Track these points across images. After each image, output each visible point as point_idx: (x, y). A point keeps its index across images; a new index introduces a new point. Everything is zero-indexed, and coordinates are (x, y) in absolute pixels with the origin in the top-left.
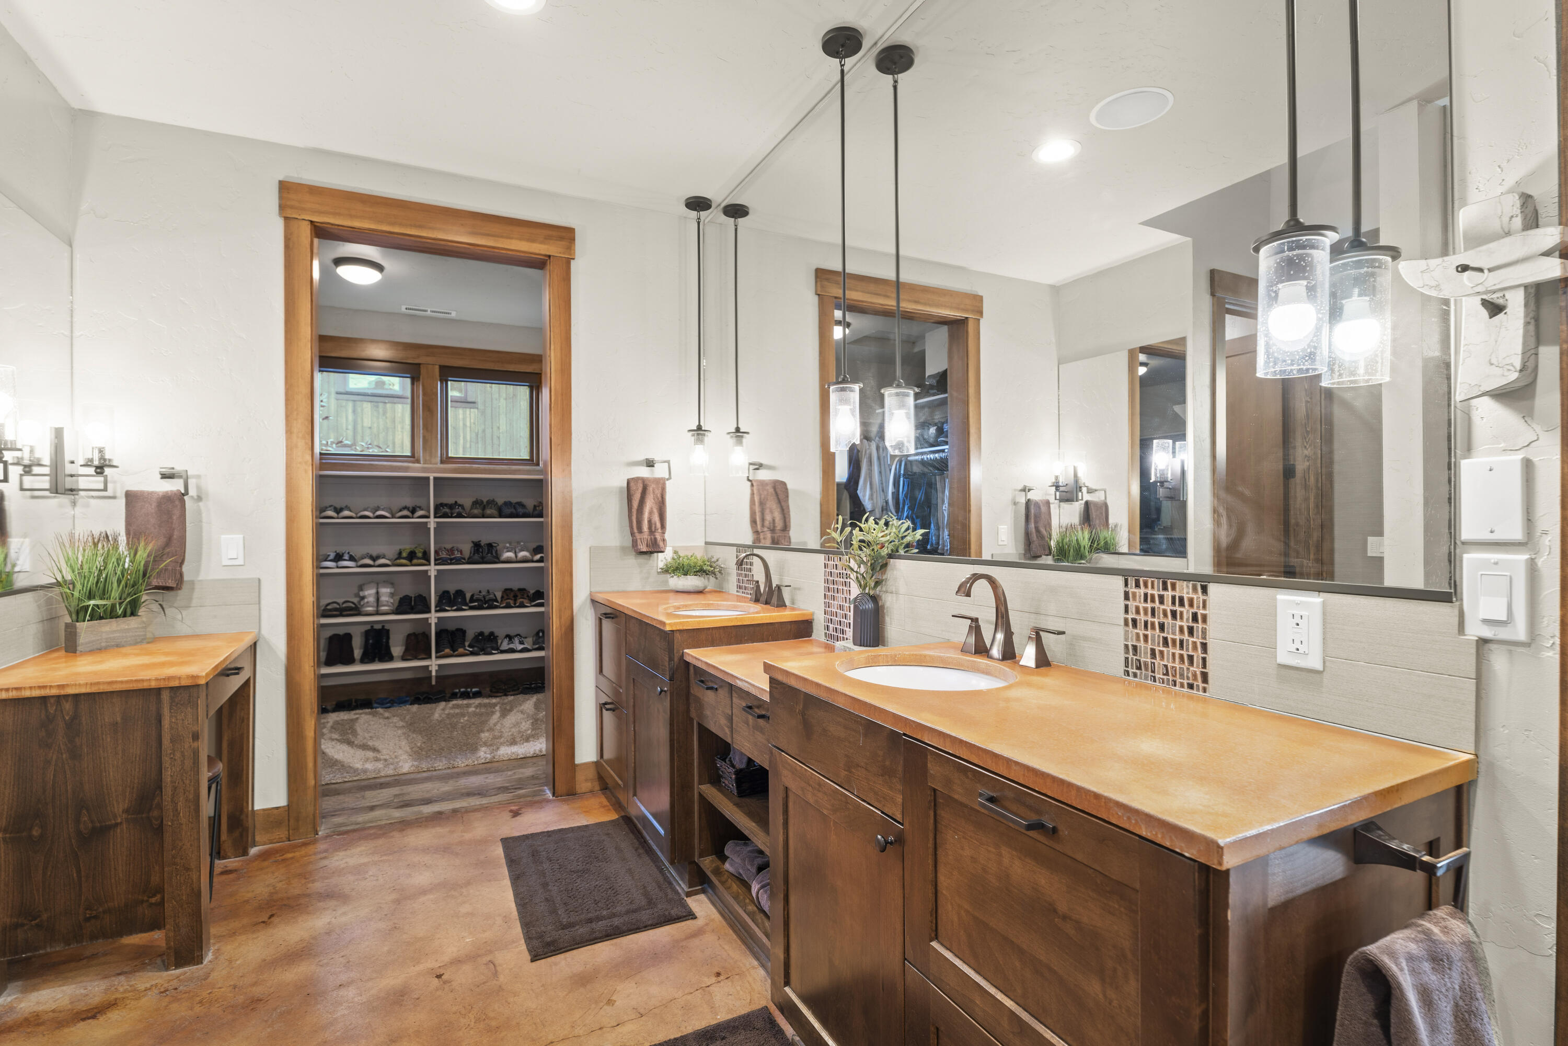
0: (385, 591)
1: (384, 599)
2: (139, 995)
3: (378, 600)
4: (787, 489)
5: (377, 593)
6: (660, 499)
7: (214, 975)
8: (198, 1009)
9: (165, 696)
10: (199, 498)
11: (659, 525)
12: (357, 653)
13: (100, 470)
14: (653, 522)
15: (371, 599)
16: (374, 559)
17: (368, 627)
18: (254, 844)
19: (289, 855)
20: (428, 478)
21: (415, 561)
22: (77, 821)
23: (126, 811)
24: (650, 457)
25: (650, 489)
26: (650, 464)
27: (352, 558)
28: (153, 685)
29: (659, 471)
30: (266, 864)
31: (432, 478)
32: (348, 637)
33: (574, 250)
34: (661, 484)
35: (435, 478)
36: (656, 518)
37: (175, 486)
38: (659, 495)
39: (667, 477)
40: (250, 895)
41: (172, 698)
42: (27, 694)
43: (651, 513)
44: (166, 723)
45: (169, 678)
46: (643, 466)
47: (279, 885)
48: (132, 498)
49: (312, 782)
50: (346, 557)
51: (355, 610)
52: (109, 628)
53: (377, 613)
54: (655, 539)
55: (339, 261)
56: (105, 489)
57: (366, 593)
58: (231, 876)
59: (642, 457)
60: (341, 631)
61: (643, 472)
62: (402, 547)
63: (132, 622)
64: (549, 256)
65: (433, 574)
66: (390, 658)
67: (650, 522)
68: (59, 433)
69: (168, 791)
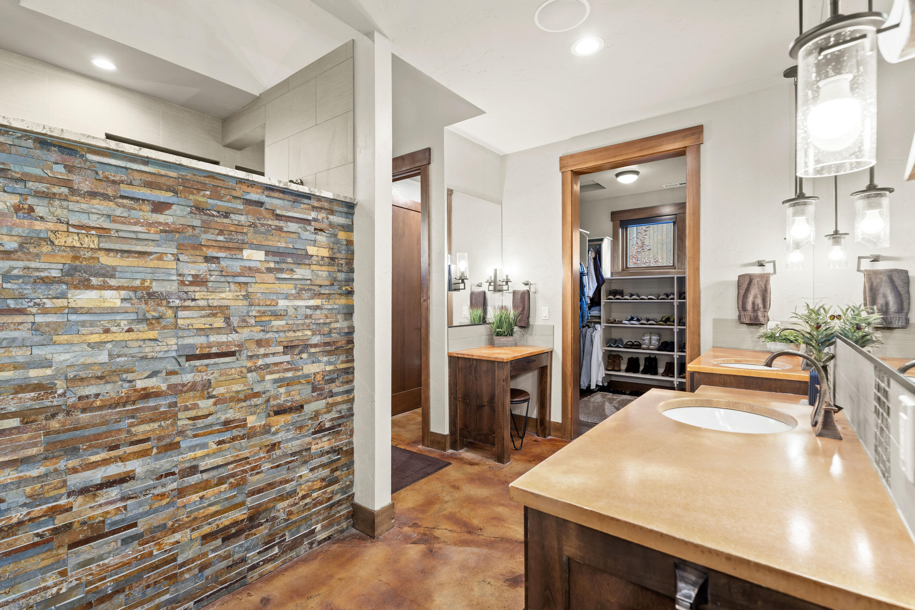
0: (655, 338)
1: (653, 342)
2: (485, 464)
3: (650, 342)
4: (908, 277)
5: (651, 338)
6: (764, 288)
7: (504, 469)
8: (492, 476)
9: (496, 364)
10: (535, 293)
11: (761, 306)
12: (641, 368)
13: (507, 282)
14: (756, 303)
15: (647, 341)
16: (648, 320)
17: (648, 356)
18: (550, 435)
19: (557, 443)
20: (674, 277)
21: (668, 323)
22: (476, 401)
23: (487, 402)
24: (760, 259)
25: (755, 281)
26: (761, 265)
27: (638, 320)
28: (493, 359)
29: (768, 269)
30: (548, 443)
31: (676, 277)
32: (637, 359)
33: (703, 138)
34: (765, 278)
35: (677, 277)
36: (759, 301)
37: (526, 288)
38: (763, 286)
39: (772, 272)
40: (534, 451)
41: (498, 365)
42: (465, 356)
43: (755, 297)
44: (496, 373)
45: (496, 358)
46: (755, 266)
47: (545, 452)
48: (514, 293)
49: (570, 416)
50: (635, 319)
51: (639, 346)
52: (503, 339)
53: (648, 349)
54: (757, 316)
55: (618, 175)
56: (508, 290)
57: (645, 338)
58: (536, 443)
59: (755, 260)
60: (635, 356)
61: (756, 270)
62: (664, 315)
63: (511, 338)
64: (686, 147)
65: (676, 331)
66: (656, 373)
67: (753, 303)
68: (496, 270)
69: (496, 398)
